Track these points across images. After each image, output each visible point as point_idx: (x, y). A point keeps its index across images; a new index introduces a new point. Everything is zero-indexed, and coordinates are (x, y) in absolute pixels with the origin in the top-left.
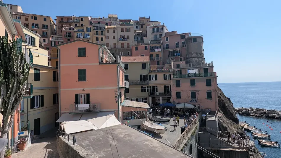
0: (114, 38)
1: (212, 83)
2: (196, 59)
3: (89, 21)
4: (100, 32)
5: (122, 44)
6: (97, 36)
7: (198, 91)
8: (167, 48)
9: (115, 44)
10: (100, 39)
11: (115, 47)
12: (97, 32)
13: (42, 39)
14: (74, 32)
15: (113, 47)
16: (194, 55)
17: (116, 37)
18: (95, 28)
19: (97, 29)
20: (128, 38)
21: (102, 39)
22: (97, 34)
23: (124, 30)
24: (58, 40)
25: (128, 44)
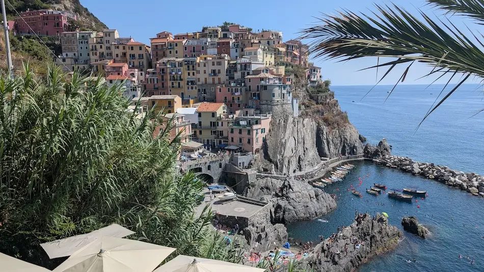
0: (205, 73)
1: (251, 133)
2: (265, 106)
3: (183, 46)
4: (191, 67)
5: (213, 79)
6: (189, 71)
7: (243, 138)
8: (250, 90)
9: (206, 79)
10: (191, 74)
11: (206, 83)
12: (188, 67)
13: (140, 72)
14: (167, 68)
15: (204, 83)
16: (264, 102)
17: (207, 72)
18: (186, 63)
19: (188, 64)
20: (219, 72)
21: (193, 74)
22: (189, 70)
23: (215, 64)
24: (153, 77)
25: (219, 79)
